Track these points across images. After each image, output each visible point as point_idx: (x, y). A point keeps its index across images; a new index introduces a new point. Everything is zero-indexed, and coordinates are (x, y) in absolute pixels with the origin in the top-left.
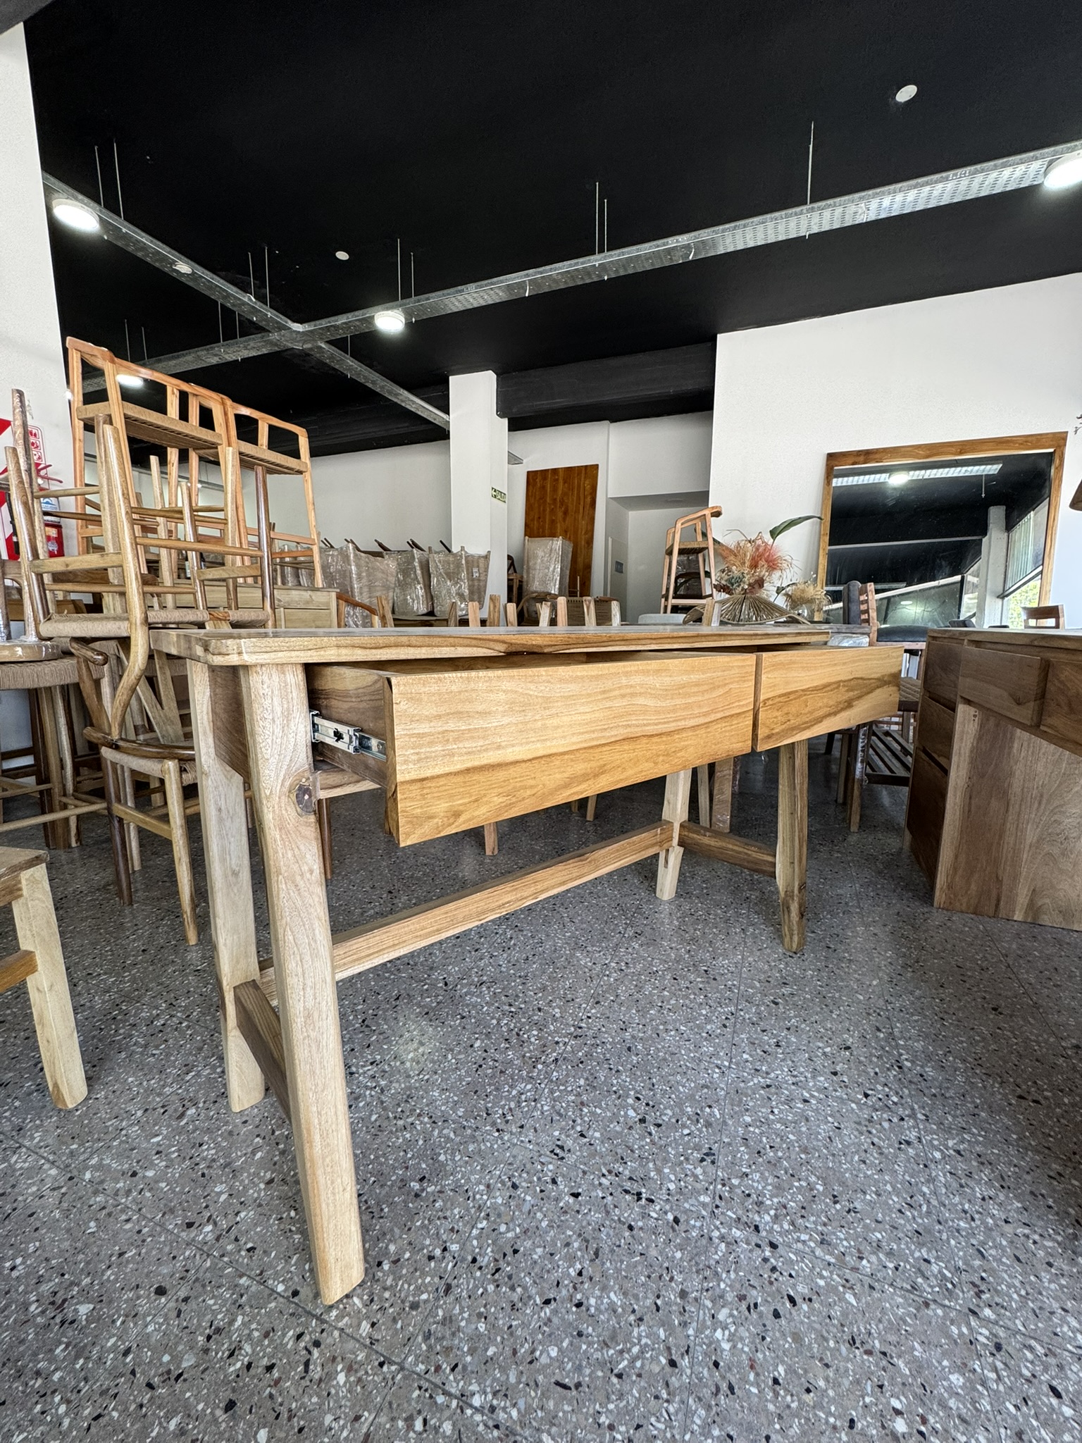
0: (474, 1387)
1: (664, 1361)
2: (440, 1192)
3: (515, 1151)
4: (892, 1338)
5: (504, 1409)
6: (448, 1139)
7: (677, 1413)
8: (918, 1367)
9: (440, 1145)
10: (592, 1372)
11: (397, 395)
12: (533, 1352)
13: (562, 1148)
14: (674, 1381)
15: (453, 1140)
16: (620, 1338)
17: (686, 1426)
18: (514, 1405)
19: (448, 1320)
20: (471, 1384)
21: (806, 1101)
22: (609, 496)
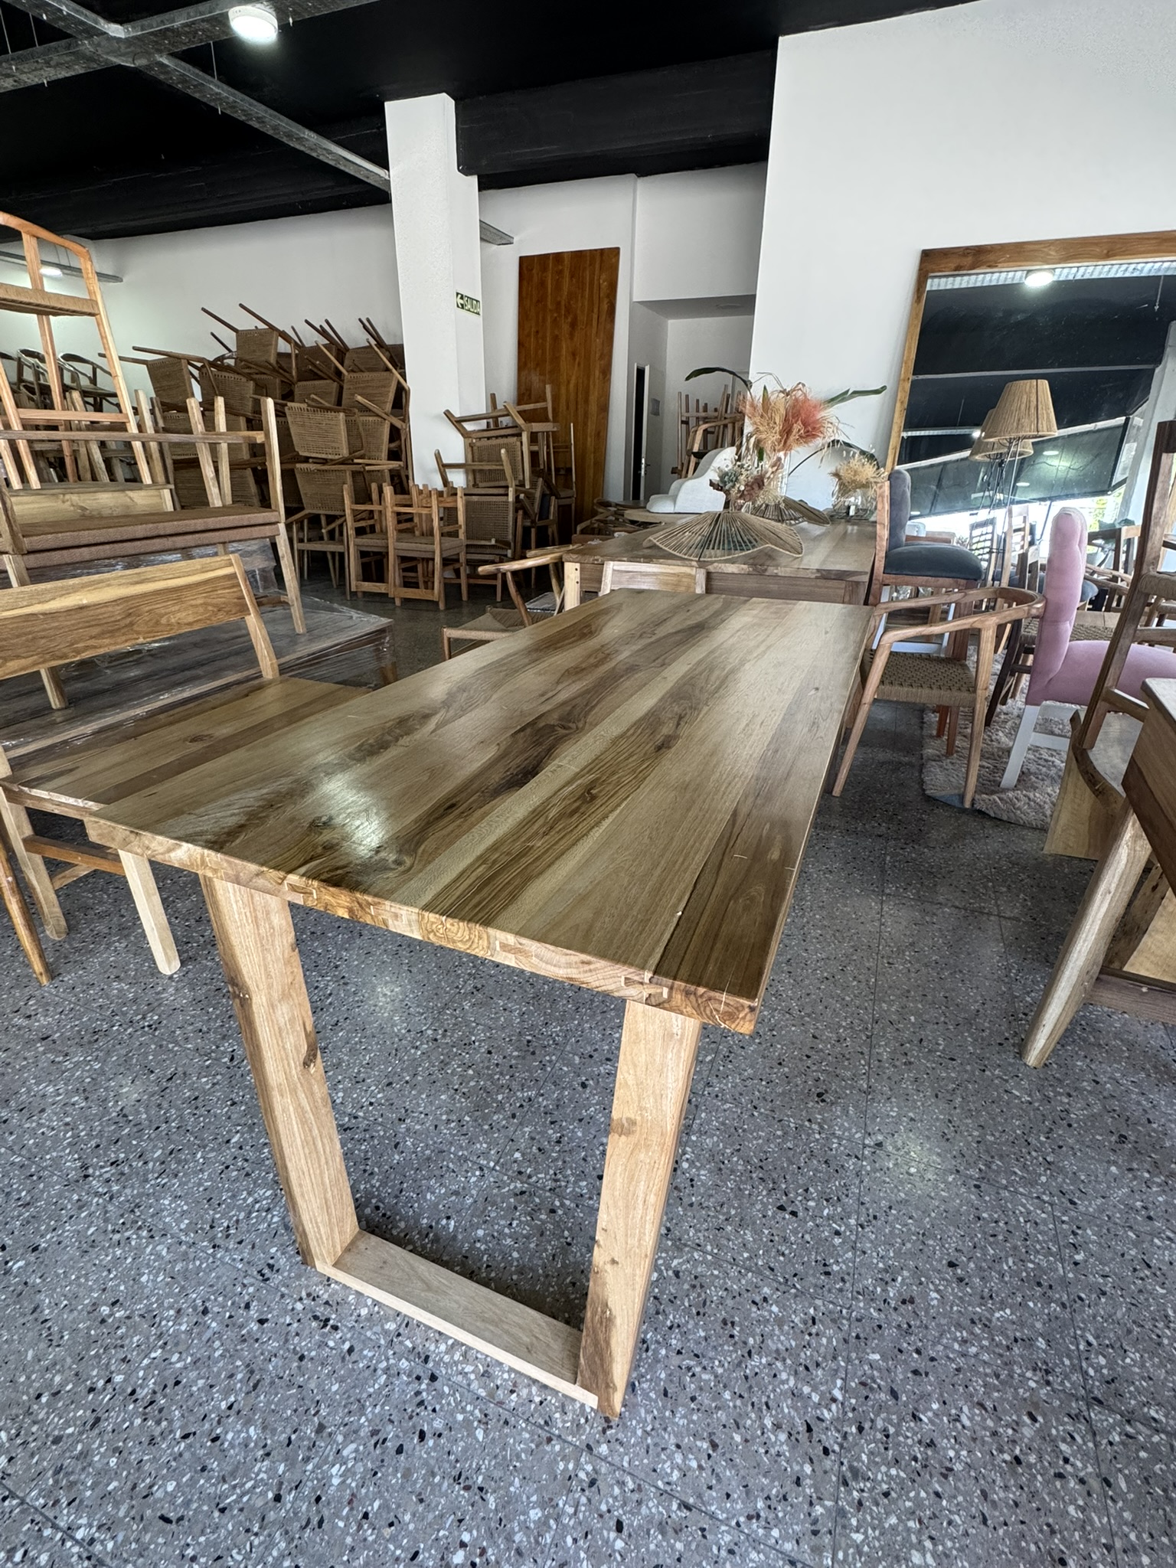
0: (84, 1521)
1: (270, 1495)
2: (128, 1318)
3: (221, 1270)
4: (497, 1474)
5: (102, 1542)
6: (159, 1256)
7: (260, 1544)
8: (508, 1502)
9: (148, 1264)
10: (200, 1506)
11: (300, 139)
12: (151, 1487)
13: (271, 1267)
14: (272, 1515)
15: (163, 1257)
16: (240, 1472)
17: (262, 1556)
18: (113, 1538)
19: (85, 1455)
20: (81, 1517)
21: (553, 1211)
22: (635, 300)
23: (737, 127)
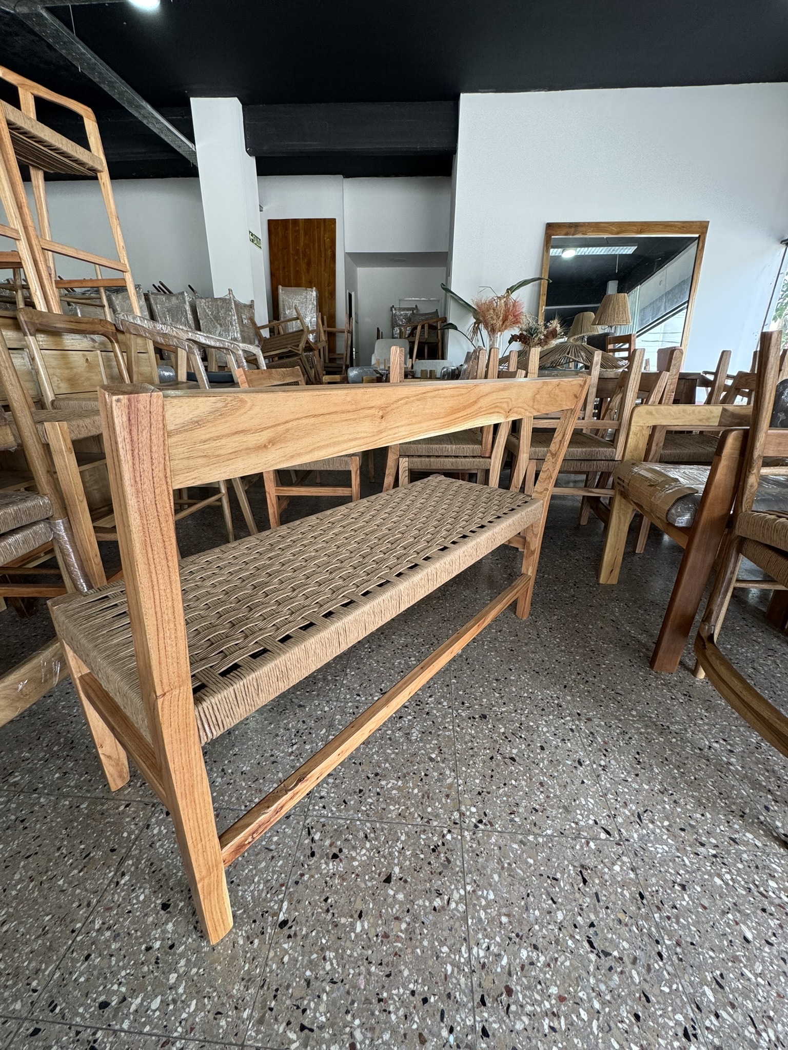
22: (347, 251)
23: (435, 144)
